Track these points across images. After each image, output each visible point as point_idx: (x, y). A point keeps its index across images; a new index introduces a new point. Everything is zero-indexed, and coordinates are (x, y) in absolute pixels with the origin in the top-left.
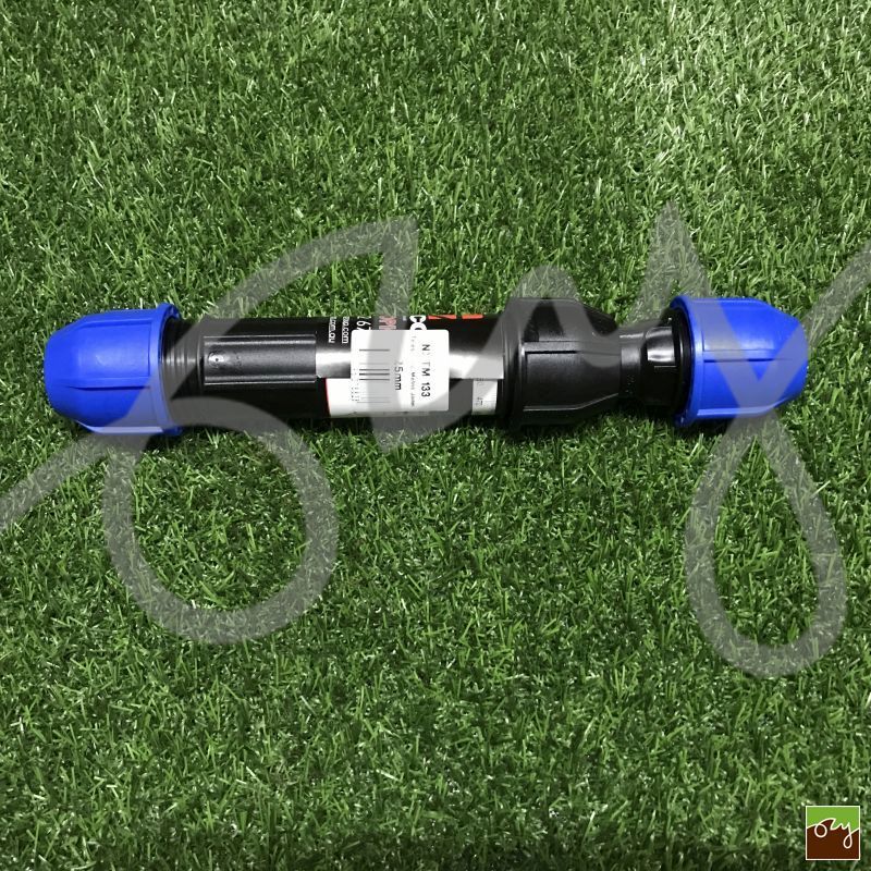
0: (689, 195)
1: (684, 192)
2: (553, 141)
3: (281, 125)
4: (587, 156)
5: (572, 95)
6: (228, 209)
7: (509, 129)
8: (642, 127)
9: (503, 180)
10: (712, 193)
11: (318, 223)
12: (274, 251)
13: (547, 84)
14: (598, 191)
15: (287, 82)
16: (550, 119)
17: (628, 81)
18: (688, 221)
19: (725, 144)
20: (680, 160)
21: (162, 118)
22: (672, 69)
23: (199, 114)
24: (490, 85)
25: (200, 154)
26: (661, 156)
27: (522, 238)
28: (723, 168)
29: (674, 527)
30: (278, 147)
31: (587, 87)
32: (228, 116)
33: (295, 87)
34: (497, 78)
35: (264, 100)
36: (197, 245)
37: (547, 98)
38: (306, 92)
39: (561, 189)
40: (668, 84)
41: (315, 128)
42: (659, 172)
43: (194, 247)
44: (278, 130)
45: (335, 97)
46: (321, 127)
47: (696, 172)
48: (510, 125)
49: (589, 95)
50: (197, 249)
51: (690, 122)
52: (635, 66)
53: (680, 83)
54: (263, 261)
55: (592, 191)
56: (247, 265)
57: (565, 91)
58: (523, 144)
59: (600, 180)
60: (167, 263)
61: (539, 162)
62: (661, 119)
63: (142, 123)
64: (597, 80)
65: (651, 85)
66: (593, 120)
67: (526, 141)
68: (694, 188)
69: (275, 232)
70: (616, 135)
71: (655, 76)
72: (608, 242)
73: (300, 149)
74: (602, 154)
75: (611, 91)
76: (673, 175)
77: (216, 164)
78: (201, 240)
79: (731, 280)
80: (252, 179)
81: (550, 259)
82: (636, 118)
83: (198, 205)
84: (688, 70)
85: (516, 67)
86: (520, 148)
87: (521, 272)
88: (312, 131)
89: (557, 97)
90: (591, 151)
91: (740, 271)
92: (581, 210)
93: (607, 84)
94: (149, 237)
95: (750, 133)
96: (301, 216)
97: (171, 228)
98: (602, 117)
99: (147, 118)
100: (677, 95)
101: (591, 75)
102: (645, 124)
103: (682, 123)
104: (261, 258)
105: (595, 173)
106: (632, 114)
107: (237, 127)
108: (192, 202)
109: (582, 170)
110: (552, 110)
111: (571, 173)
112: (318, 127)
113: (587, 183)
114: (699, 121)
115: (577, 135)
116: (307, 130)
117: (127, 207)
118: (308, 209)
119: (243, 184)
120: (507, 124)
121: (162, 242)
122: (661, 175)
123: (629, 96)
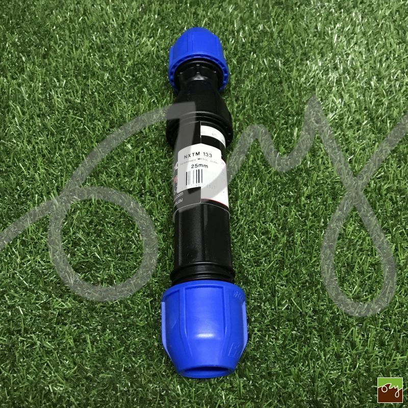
0: (347, 137)
1: (344, 135)
2: (270, 107)
3: (122, 98)
4: (289, 115)
5: (280, 82)
6: (90, 144)
7: (246, 101)
8: (319, 99)
9: (243, 129)
10: (359, 137)
11: (140, 152)
12: (114, 168)
13: (267, 76)
14: (295, 134)
15: (127, 75)
16: (269, 95)
17: (311, 74)
18: (346, 152)
19: (366, 109)
20: (341, 117)
21: (57, 94)
22: (336, 68)
23: (77, 92)
24: (236, 76)
25: (76, 113)
26: (330, 115)
27: (253, 161)
28: (365, 122)
29: (343, 339)
30: (120, 110)
31: (289, 78)
32: (93, 93)
33: (131, 77)
34: (240, 73)
35: (113, 84)
36: (71, 164)
37: (267, 83)
38: (136, 80)
39: (275, 133)
40: (333, 76)
41: (141, 100)
42: (330, 125)
43: (69, 165)
44: (120, 101)
45: (152, 83)
46: (144, 100)
47: (350, 124)
48: (247, 98)
49: (290, 82)
50: (70, 167)
51: (346, 97)
52: (315, 66)
53: (340, 75)
54: (107, 173)
55: (292, 135)
56: (98, 176)
57: (277, 80)
58: (254, 109)
59: (297, 129)
60: (54, 174)
61: (263, 118)
62: (331, 95)
63: (46, 96)
64: (294, 74)
65: (324, 76)
66: (292, 95)
67: (255, 107)
68: (349, 133)
69: (115, 157)
70: (305, 104)
71: (326, 72)
72: (302, 164)
73: (131, 111)
74: (298, 114)
75: (303, 79)
76: (337, 125)
77: (85, 119)
78: (73, 161)
79: (372, 186)
80: (104, 127)
81: (269, 173)
82: (316, 94)
83: (74, 142)
84: (344, 68)
85: (251, 67)
86: (252, 111)
87: (252, 181)
88: (138, 102)
89: (273, 83)
90: (292, 112)
91: (377, 181)
92: (286, 145)
93: (300, 76)
94: (45, 160)
95: (379, 103)
96: (131, 148)
97: (57, 155)
98: (298, 94)
99: (50, 94)
100: (338, 82)
101: (291, 71)
102: (321, 98)
103: (342, 97)
104: (106, 172)
105: (293, 125)
106: (314, 92)
107: (97, 99)
108: (70, 139)
109: (286, 123)
110: (270, 90)
111: (280, 124)
112: (142, 100)
113: (289, 130)
114: (351, 96)
115: (284, 104)
116: (136, 101)
117: (34, 143)
118: (134, 145)
119: (99, 130)
120: (245, 98)
121: (51, 162)
122: (331, 126)
123: (313, 82)
